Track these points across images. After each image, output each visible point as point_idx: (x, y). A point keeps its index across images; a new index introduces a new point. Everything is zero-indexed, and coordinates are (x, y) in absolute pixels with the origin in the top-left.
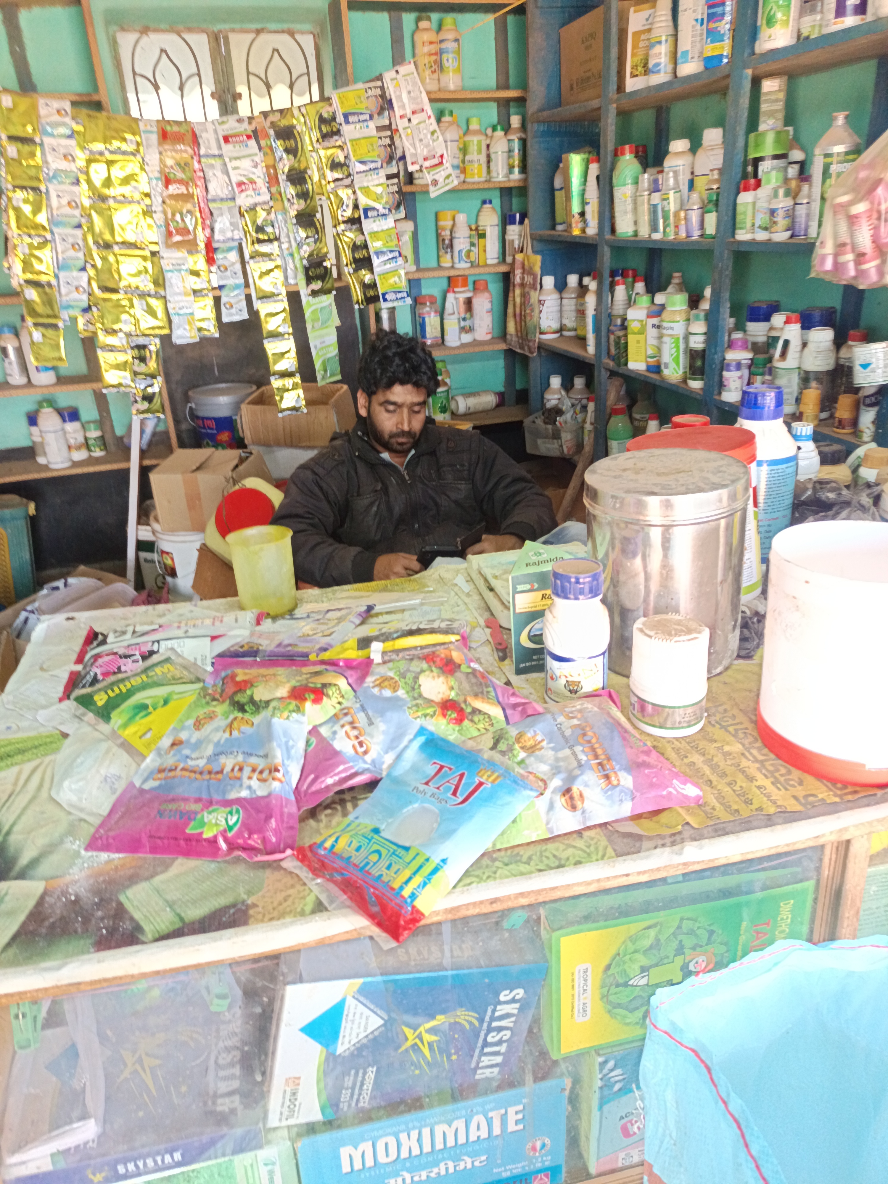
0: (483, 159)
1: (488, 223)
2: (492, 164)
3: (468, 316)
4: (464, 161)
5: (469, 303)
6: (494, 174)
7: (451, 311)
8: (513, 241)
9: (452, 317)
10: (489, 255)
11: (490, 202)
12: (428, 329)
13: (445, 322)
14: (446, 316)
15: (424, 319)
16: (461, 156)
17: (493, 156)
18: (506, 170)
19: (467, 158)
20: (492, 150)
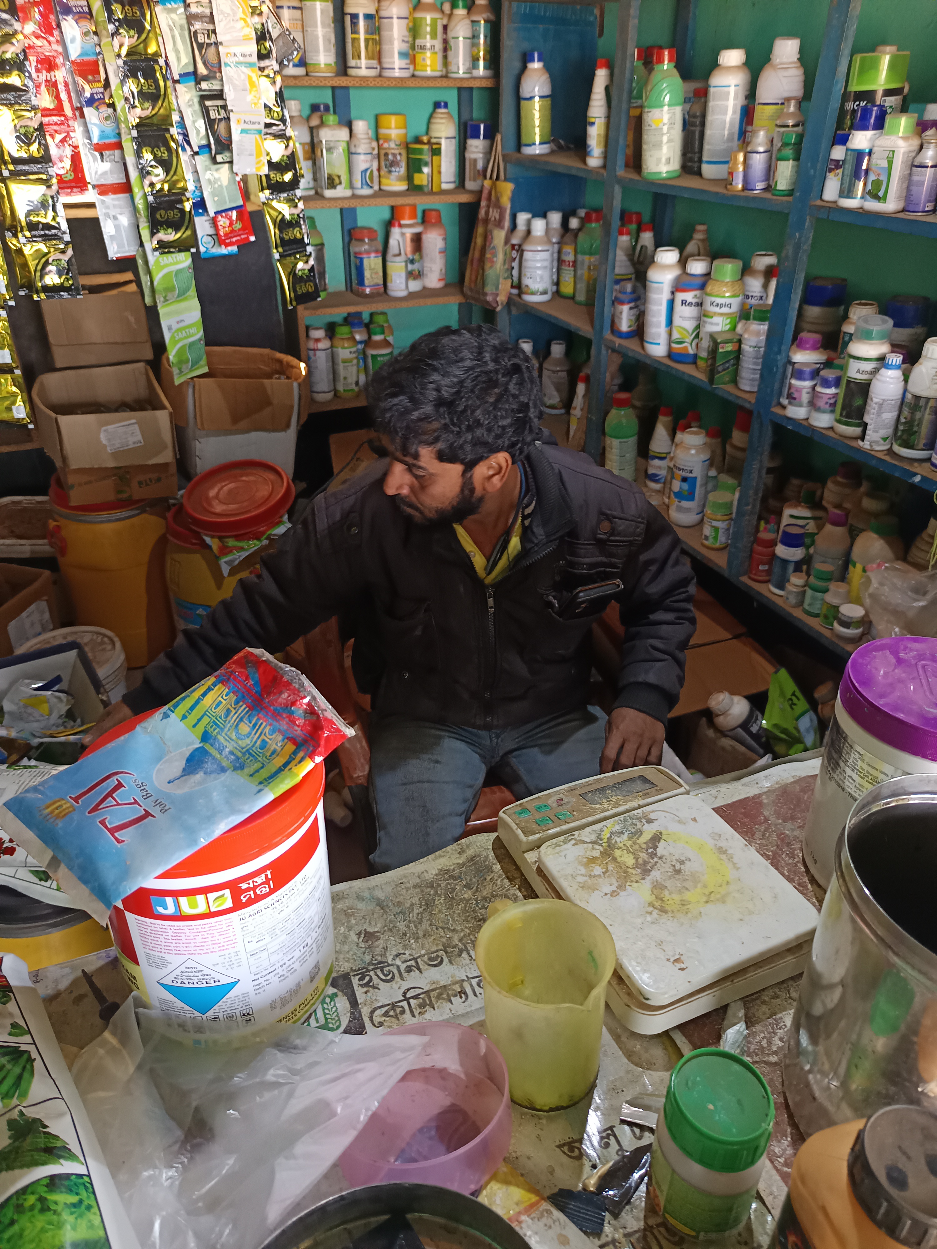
0: (438, 44)
1: (443, 134)
2: (450, 54)
3: (417, 257)
4: (413, 47)
5: (417, 240)
6: (453, 68)
7: (397, 252)
8: (475, 161)
9: (398, 259)
10: (444, 178)
11: (446, 106)
12: (367, 274)
13: (389, 264)
14: (389, 257)
15: (361, 260)
16: (410, 39)
17: (452, 42)
18: (468, 64)
19: (418, 42)
20: (451, 34)
